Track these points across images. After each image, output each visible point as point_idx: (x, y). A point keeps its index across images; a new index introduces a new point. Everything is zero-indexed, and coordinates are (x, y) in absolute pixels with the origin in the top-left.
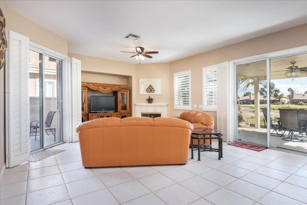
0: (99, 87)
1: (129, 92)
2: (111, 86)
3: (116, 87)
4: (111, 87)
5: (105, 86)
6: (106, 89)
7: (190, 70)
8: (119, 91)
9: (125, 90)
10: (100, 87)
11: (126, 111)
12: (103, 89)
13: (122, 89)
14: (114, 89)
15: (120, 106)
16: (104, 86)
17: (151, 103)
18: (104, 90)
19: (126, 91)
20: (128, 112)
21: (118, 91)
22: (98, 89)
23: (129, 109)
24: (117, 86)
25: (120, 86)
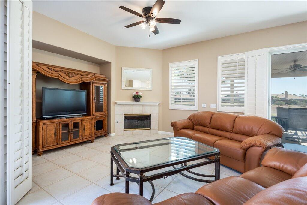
0: (60, 73)
1: (106, 85)
2: (80, 73)
3: (88, 76)
4: (81, 75)
5: (71, 72)
6: (72, 78)
7: (198, 60)
8: (93, 83)
9: (101, 82)
10: (62, 74)
11: (102, 113)
12: (67, 77)
13: (97, 80)
14: (86, 79)
15: (93, 105)
16: (69, 73)
17: (139, 101)
18: (69, 78)
19: (103, 84)
20: (105, 114)
21: (91, 83)
22: (58, 76)
23: (106, 109)
24: (90, 75)
25: (95, 75)
